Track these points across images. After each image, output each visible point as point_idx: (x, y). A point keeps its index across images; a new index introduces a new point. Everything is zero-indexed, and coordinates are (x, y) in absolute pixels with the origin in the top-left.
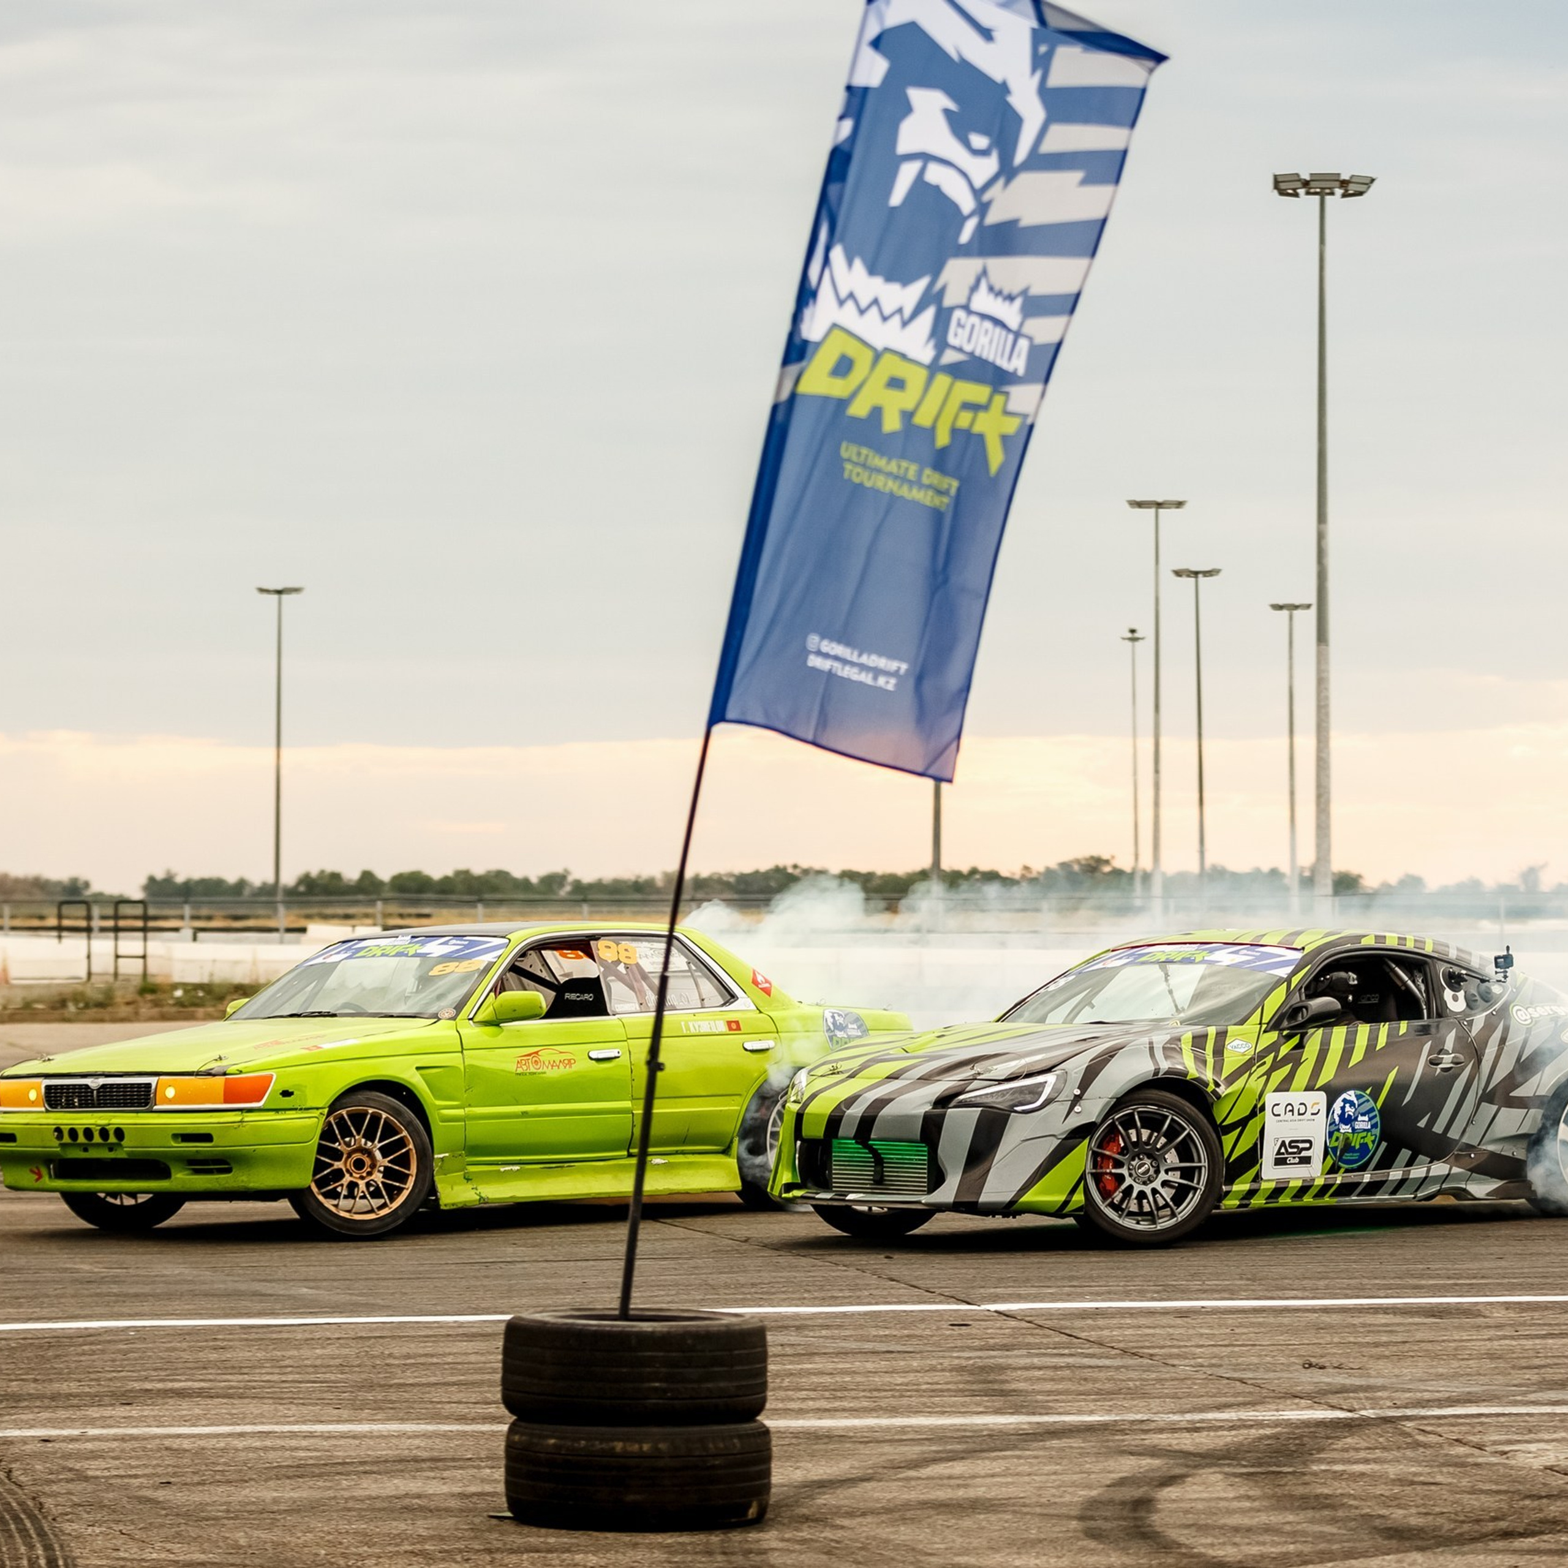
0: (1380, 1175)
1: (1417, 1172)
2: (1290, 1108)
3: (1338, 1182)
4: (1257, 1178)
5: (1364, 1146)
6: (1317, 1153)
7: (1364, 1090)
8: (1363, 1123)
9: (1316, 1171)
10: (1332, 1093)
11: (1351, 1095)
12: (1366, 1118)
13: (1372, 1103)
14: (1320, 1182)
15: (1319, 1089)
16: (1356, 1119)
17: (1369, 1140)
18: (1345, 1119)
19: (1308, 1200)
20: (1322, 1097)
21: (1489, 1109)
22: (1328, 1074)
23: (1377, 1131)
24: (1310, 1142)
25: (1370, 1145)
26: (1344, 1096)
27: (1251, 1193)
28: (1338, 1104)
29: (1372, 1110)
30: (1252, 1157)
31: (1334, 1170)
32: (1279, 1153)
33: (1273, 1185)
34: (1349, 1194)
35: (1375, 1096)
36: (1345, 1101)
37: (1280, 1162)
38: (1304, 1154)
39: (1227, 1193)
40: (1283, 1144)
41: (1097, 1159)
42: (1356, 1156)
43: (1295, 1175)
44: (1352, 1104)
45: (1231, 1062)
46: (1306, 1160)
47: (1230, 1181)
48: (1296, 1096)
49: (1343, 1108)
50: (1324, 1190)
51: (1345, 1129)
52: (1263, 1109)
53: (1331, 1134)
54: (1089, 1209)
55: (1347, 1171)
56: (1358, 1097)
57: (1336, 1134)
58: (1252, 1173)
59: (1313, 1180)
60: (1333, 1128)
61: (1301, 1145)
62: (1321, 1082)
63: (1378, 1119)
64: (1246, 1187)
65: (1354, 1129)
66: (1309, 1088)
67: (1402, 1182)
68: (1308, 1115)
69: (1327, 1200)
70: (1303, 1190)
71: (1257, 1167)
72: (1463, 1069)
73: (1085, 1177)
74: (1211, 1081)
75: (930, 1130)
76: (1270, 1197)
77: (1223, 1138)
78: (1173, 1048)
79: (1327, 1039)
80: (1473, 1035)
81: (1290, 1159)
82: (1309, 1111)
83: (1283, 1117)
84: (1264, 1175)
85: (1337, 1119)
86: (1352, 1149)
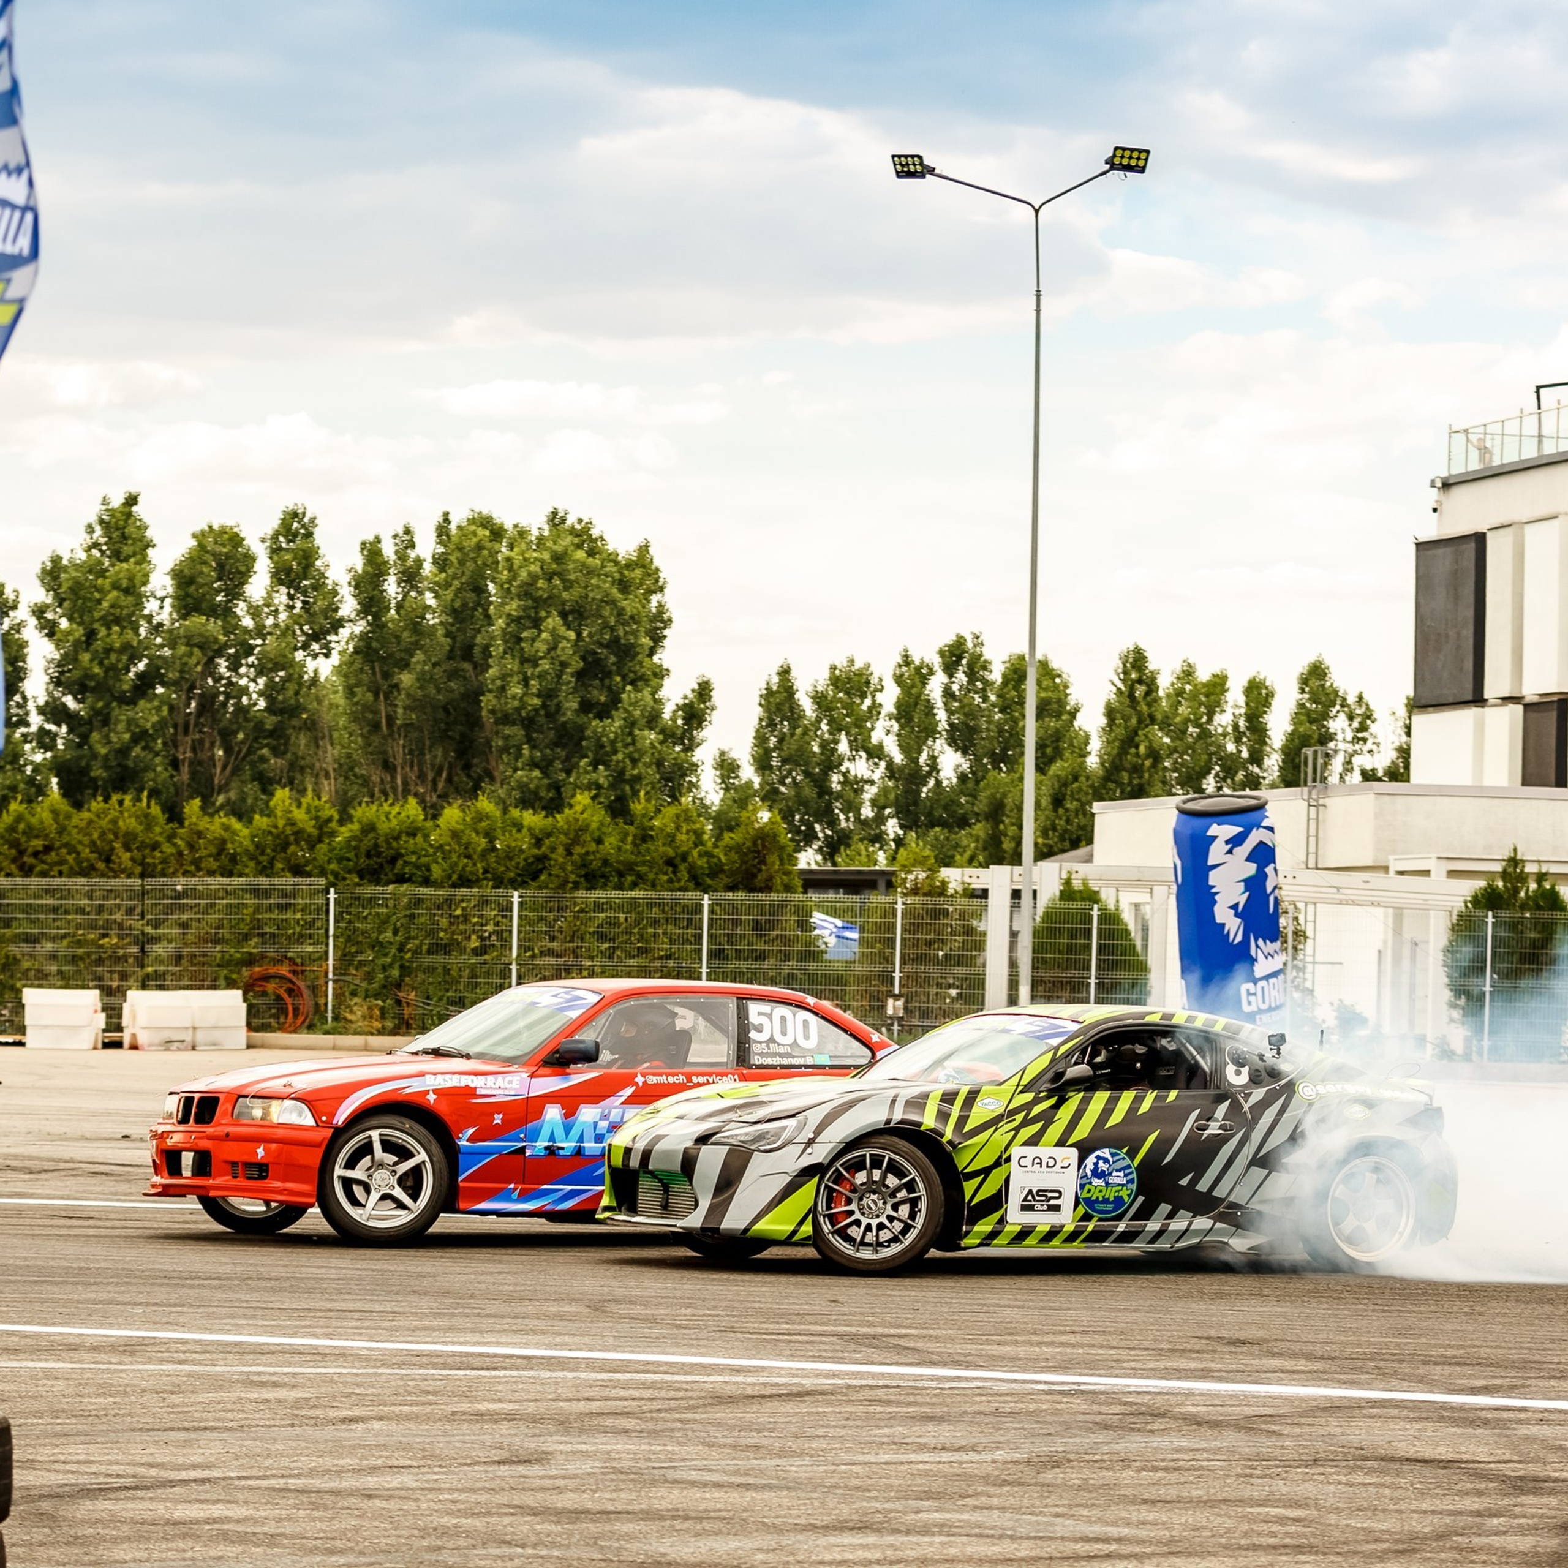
0: (1136, 1225)
1: (1178, 1225)
2: (1038, 1161)
3: (1090, 1228)
4: (1002, 1221)
5: (1119, 1201)
6: (1067, 1202)
7: (1120, 1149)
8: (1117, 1178)
9: (1067, 1218)
10: (1084, 1149)
11: (1105, 1153)
12: (1121, 1174)
13: (1128, 1161)
14: (1070, 1228)
15: (1070, 1146)
16: (1110, 1174)
17: (1124, 1194)
18: (1096, 1173)
19: (1055, 1243)
20: (1074, 1153)
21: (1258, 1173)
22: (1082, 1132)
23: (1134, 1186)
24: (1060, 1192)
25: (1126, 1199)
26: (1098, 1153)
27: (994, 1234)
28: (1090, 1161)
29: (1129, 1167)
30: (997, 1201)
31: (1086, 1217)
32: (1025, 1200)
33: (1019, 1228)
34: (1101, 1242)
35: (1132, 1155)
36: (1098, 1158)
37: (1026, 1207)
38: (1052, 1202)
39: (967, 1233)
40: (1030, 1192)
41: (829, 1194)
42: (1110, 1207)
43: (1043, 1220)
44: (1106, 1160)
45: (979, 1115)
46: (1057, 1208)
47: (973, 1221)
48: (1044, 1151)
49: (1096, 1164)
50: (1074, 1235)
51: (1096, 1182)
52: (1008, 1160)
53: (1082, 1187)
54: (817, 1239)
55: (1100, 1220)
56: (1113, 1155)
57: (1088, 1187)
58: (996, 1216)
59: (1063, 1226)
60: (1084, 1181)
61: (1050, 1195)
62: (1074, 1139)
63: (1134, 1175)
64: (988, 1228)
65: (1107, 1184)
66: (1061, 1143)
67: (1159, 1234)
68: (1057, 1168)
69: (1076, 1245)
70: (1052, 1233)
71: (1002, 1211)
72: (1232, 1136)
73: (813, 1210)
74: (949, 1133)
75: (688, 1164)
76: (1015, 1238)
77: (965, 1184)
78: (918, 1103)
79: (1085, 1102)
80: (1247, 1106)
81: (1038, 1206)
82: (1059, 1165)
83: (1030, 1168)
84: (1010, 1218)
85: (1089, 1174)
86: (1106, 1201)
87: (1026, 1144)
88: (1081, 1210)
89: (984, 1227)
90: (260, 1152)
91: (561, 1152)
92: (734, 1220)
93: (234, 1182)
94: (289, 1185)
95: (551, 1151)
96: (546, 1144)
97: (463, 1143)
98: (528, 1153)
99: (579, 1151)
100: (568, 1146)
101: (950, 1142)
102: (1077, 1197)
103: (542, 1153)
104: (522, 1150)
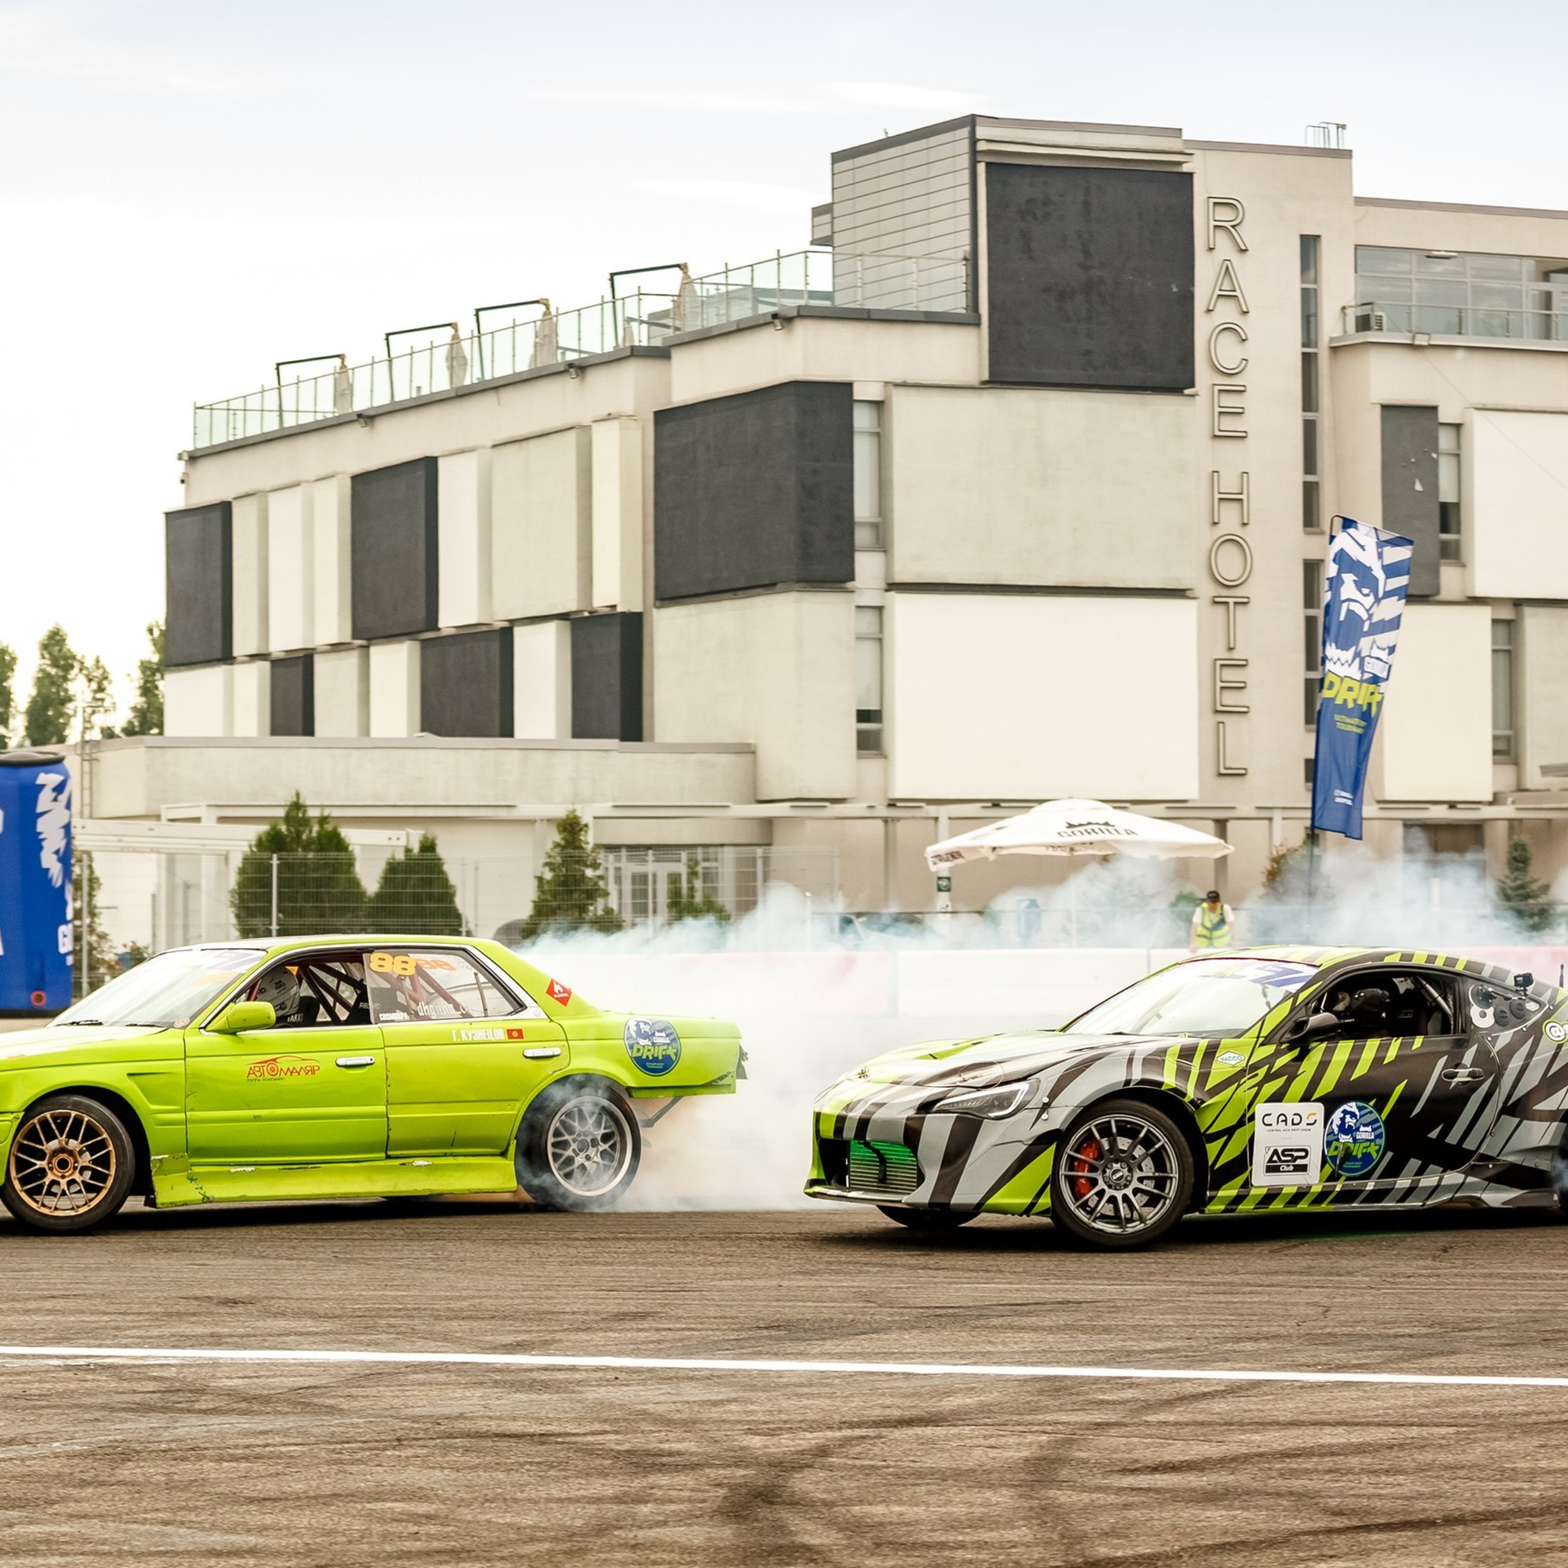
0: (1385, 1183)
1: (1428, 1181)
2: (1283, 1118)
3: (1338, 1189)
4: (1247, 1184)
5: (1367, 1155)
6: (1314, 1161)
7: (1367, 1101)
8: (1365, 1133)
9: (1314, 1178)
10: (1331, 1104)
11: (1352, 1106)
12: (1369, 1129)
13: (1376, 1115)
14: (1317, 1189)
15: (1316, 1101)
16: (1358, 1129)
17: (1373, 1149)
18: (1344, 1129)
19: (1303, 1206)
20: (1320, 1108)
21: (1509, 1122)
22: (1327, 1085)
23: (1382, 1142)
24: (1306, 1151)
25: (1374, 1155)
26: (1345, 1107)
27: (1239, 1199)
28: (1337, 1116)
29: (1376, 1121)
30: (1241, 1163)
31: (1334, 1177)
32: (1270, 1160)
33: (1264, 1191)
34: (1351, 1201)
35: (1379, 1107)
36: (1345, 1112)
37: (1272, 1169)
38: (1299, 1162)
39: (1212, 1198)
40: (1276, 1152)
42: (1358, 1165)
43: (1289, 1182)
44: (1353, 1115)
45: (1220, 1072)
46: (1303, 1168)
47: (1216, 1186)
48: (1289, 1107)
49: (1343, 1119)
50: (1322, 1197)
51: (1343, 1138)
52: (1252, 1118)
53: (1329, 1144)
54: (1058, 1209)
55: (1348, 1179)
56: (1360, 1108)
57: (1335, 1144)
58: (1241, 1179)
59: (1310, 1187)
60: (1332, 1138)
61: (1296, 1154)
62: (1319, 1093)
63: (1383, 1130)
64: (1233, 1193)
65: (1355, 1140)
66: (1306, 1098)
67: (1410, 1191)
68: (1303, 1125)
69: (1325, 1207)
70: (1299, 1196)
71: (1247, 1173)
72: (1481, 1083)
73: (1053, 1180)
74: (1191, 1092)
75: (911, 1136)
76: (1261, 1202)
77: (1208, 1146)
78: (1156, 1060)
79: (1329, 1053)
80: (1495, 1051)
81: (1284, 1167)
82: (1304, 1122)
83: (1274, 1126)
84: (1255, 1181)
85: (1336, 1130)
86: (1354, 1158)
87: (1270, 1100)
88: (1328, 1170)
89: (1229, 1191)
92: (965, 1194)
101: (1192, 1102)
102: (1324, 1156)
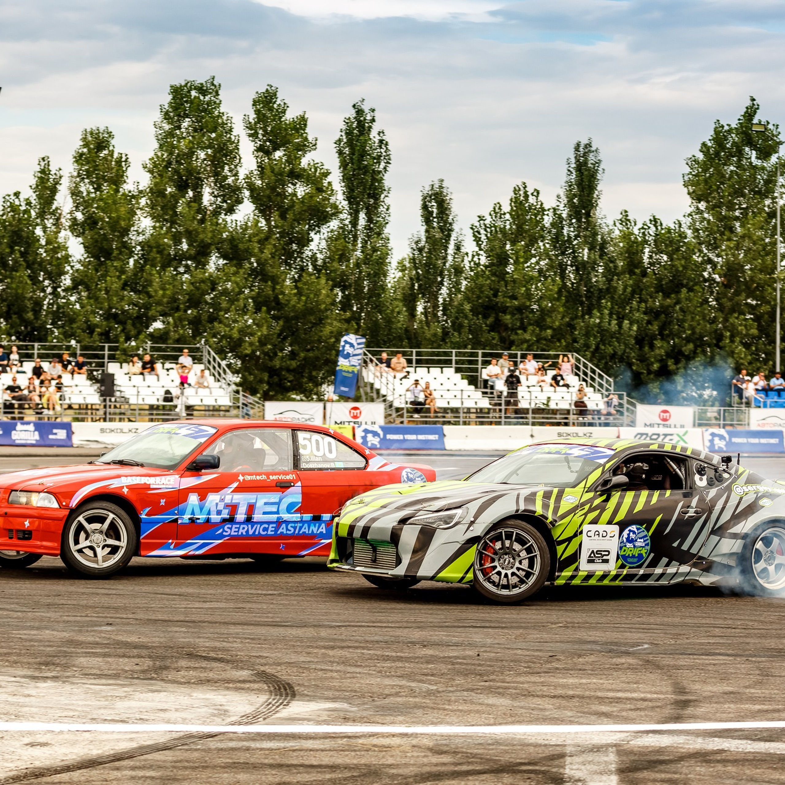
0: (649, 571)
1: (671, 570)
2: (597, 533)
3: (625, 573)
4: (577, 569)
5: (640, 556)
6: (612, 557)
7: (642, 525)
8: (640, 543)
9: (611, 567)
10: (623, 525)
11: (634, 528)
12: (642, 540)
13: (646, 533)
14: (614, 573)
15: (615, 524)
16: (636, 541)
17: (643, 552)
18: (629, 540)
19: (606, 582)
20: (616, 528)
21: (715, 539)
22: (621, 516)
23: (648, 548)
24: (609, 552)
25: (644, 555)
26: (630, 528)
27: (573, 577)
28: (625, 533)
29: (646, 536)
30: (574, 558)
31: (623, 566)
32: (590, 556)
33: (586, 573)
34: (631, 580)
35: (648, 529)
36: (630, 531)
37: (590, 561)
38: (605, 558)
39: (558, 576)
40: (593, 552)
41: (481, 556)
42: (635, 560)
43: (599, 568)
44: (634, 532)
45: (565, 506)
46: (607, 561)
47: (561, 570)
48: (601, 527)
49: (629, 535)
50: (616, 577)
51: (629, 545)
52: (581, 533)
53: (621, 548)
54: (475, 582)
55: (630, 568)
56: (638, 529)
57: (624, 548)
58: (574, 566)
59: (610, 572)
60: (622, 545)
61: (603, 553)
62: (617, 520)
63: (649, 541)
64: (570, 574)
65: (635, 546)
66: (610, 522)
67: (662, 575)
68: (608, 537)
69: (617, 583)
70: (604, 577)
71: (577, 563)
72: (700, 517)
73: (474, 565)
74: (550, 517)
75: (395, 538)
76: (584, 579)
77: (557, 547)
78: (531, 498)
79: (622, 498)
80: (708, 499)
81: (597, 560)
82: (609, 535)
83: (593, 538)
84: (581, 568)
85: (625, 540)
86: (633, 556)
87: (591, 523)
88: (620, 562)
89: (567, 573)
90: (27, 523)
91: (198, 521)
92: (425, 571)
93: (10, 541)
94: (45, 543)
95: (192, 520)
96: (190, 516)
97: (143, 516)
98: (180, 522)
99: (208, 520)
100: (202, 517)
101: (551, 522)
102: (618, 555)
103: (188, 521)
104: (176, 520)
